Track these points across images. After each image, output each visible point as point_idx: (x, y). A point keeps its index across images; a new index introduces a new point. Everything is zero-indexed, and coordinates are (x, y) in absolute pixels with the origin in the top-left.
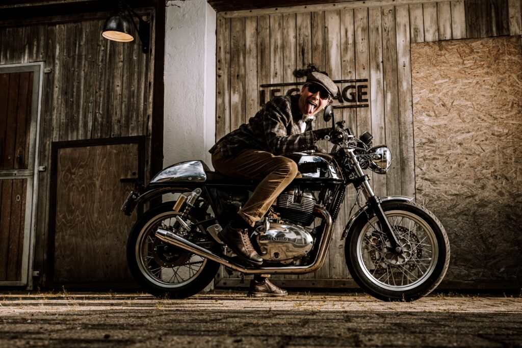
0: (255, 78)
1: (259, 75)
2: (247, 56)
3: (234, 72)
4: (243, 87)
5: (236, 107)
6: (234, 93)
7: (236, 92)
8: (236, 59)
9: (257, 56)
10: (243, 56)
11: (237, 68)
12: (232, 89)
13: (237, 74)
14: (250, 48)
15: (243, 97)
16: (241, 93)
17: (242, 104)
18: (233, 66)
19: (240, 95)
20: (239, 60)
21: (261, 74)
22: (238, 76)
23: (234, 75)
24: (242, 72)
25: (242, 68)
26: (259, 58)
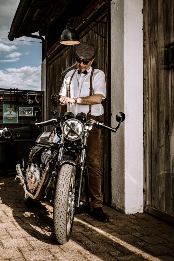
0: (163, 40)
1: (165, 37)
2: (159, 23)
3: (153, 40)
4: (157, 50)
5: (154, 69)
6: (153, 57)
7: (154, 56)
8: (153, 28)
9: (164, 22)
10: (157, 24)
11: (154, 35)
12: (152, 55)
13: (154, 41)
14: (160, 16)
15: (157, 59)
16: (156, 56)
17: (157, 66)
18: (152, 35)
19: (156, 58)
20: (155, 29)
21: (166, 36)
22: (154, 42)
23: (153, 42)
24: (156, 39)
25: (156, 35)
26: (165, 22)
